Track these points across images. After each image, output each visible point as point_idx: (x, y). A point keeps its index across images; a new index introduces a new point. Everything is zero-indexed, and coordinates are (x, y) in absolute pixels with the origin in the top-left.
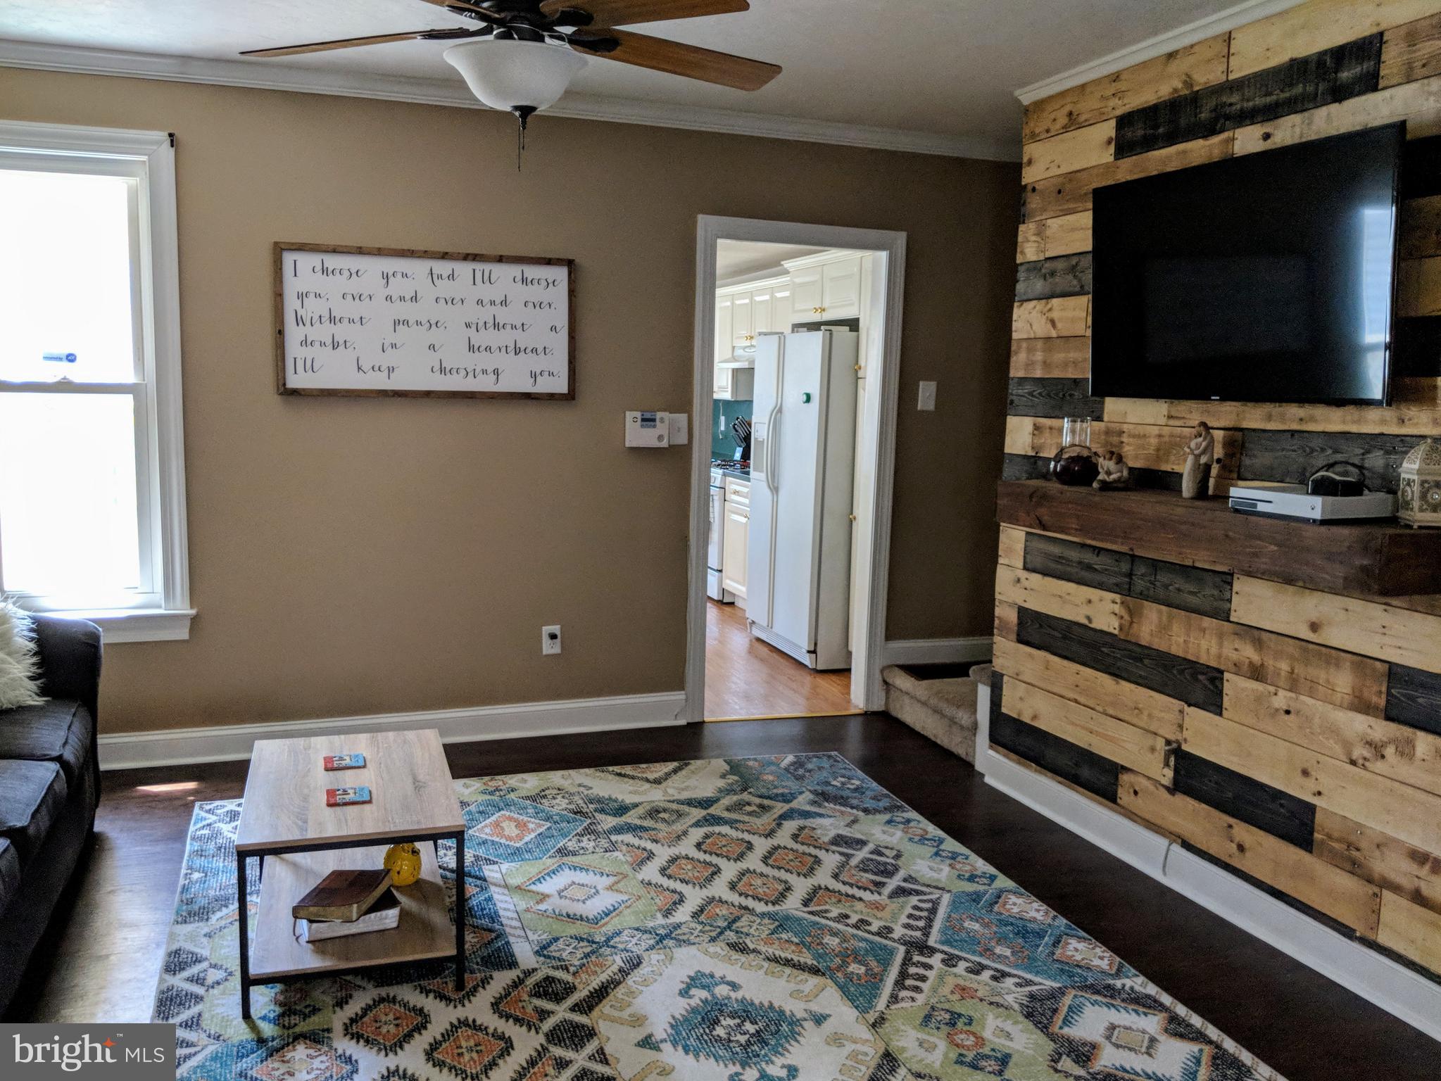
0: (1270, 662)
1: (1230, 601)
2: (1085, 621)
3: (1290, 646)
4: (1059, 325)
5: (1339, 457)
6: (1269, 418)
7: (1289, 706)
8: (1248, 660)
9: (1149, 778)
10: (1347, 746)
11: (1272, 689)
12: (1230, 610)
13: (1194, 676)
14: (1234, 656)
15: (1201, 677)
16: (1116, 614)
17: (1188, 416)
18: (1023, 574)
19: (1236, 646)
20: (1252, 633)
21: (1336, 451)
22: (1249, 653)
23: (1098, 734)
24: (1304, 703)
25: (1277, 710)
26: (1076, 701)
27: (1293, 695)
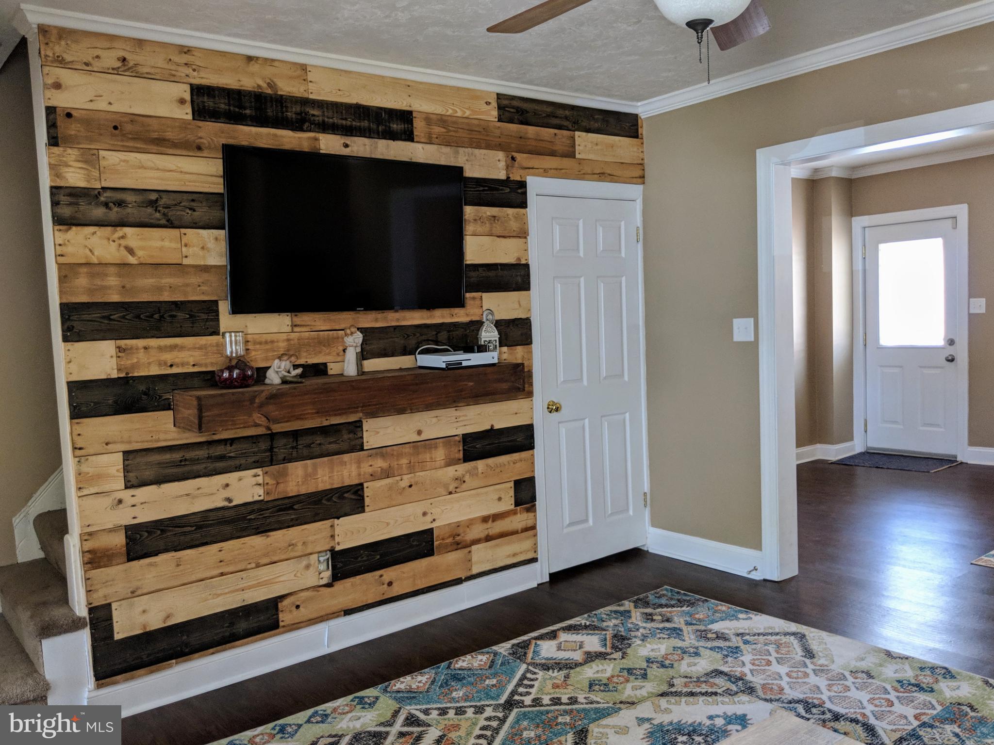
0: (394, 464)
1: (362, 438)
2: (226, 504)
3: (407, 449)
4: (140, 253)
5: (424, 337)
6: (376, 320)
7: (411, 482)
8: (379, 469)
9: (307, 589)
10: (446, 486)
11: (398, 478)
12: (363, 443)
13: (341, 497)
14: (370, 470)
15: (346, 495)
16: (260, 484)
17: (313, 323)
18: (126, 495)
19: (370, 464)
20: (381, 451)
21: (421, 335)
22: (380, 464)
23: (250, 587)
24: (419, 476)
25: (404, 488)
26: (222, 574)
27: (413, 475)
